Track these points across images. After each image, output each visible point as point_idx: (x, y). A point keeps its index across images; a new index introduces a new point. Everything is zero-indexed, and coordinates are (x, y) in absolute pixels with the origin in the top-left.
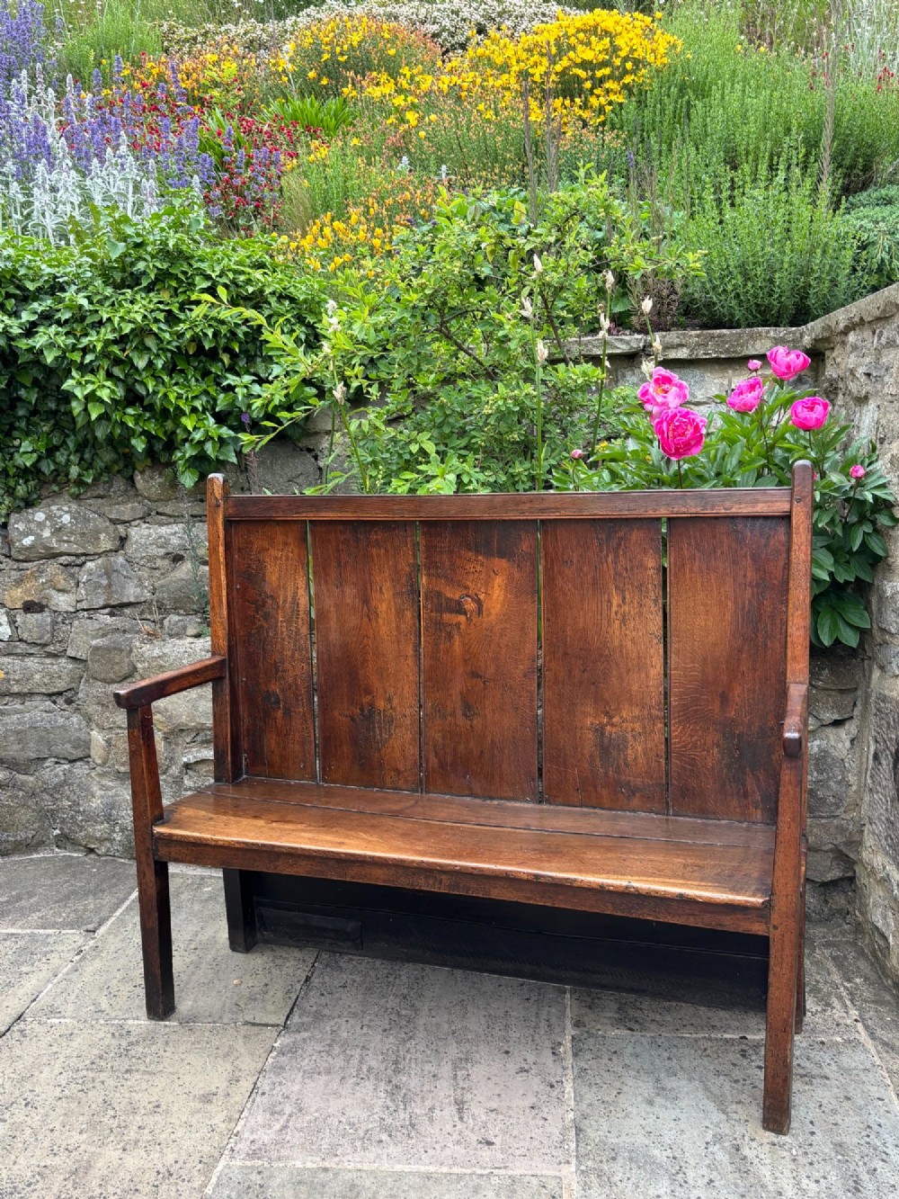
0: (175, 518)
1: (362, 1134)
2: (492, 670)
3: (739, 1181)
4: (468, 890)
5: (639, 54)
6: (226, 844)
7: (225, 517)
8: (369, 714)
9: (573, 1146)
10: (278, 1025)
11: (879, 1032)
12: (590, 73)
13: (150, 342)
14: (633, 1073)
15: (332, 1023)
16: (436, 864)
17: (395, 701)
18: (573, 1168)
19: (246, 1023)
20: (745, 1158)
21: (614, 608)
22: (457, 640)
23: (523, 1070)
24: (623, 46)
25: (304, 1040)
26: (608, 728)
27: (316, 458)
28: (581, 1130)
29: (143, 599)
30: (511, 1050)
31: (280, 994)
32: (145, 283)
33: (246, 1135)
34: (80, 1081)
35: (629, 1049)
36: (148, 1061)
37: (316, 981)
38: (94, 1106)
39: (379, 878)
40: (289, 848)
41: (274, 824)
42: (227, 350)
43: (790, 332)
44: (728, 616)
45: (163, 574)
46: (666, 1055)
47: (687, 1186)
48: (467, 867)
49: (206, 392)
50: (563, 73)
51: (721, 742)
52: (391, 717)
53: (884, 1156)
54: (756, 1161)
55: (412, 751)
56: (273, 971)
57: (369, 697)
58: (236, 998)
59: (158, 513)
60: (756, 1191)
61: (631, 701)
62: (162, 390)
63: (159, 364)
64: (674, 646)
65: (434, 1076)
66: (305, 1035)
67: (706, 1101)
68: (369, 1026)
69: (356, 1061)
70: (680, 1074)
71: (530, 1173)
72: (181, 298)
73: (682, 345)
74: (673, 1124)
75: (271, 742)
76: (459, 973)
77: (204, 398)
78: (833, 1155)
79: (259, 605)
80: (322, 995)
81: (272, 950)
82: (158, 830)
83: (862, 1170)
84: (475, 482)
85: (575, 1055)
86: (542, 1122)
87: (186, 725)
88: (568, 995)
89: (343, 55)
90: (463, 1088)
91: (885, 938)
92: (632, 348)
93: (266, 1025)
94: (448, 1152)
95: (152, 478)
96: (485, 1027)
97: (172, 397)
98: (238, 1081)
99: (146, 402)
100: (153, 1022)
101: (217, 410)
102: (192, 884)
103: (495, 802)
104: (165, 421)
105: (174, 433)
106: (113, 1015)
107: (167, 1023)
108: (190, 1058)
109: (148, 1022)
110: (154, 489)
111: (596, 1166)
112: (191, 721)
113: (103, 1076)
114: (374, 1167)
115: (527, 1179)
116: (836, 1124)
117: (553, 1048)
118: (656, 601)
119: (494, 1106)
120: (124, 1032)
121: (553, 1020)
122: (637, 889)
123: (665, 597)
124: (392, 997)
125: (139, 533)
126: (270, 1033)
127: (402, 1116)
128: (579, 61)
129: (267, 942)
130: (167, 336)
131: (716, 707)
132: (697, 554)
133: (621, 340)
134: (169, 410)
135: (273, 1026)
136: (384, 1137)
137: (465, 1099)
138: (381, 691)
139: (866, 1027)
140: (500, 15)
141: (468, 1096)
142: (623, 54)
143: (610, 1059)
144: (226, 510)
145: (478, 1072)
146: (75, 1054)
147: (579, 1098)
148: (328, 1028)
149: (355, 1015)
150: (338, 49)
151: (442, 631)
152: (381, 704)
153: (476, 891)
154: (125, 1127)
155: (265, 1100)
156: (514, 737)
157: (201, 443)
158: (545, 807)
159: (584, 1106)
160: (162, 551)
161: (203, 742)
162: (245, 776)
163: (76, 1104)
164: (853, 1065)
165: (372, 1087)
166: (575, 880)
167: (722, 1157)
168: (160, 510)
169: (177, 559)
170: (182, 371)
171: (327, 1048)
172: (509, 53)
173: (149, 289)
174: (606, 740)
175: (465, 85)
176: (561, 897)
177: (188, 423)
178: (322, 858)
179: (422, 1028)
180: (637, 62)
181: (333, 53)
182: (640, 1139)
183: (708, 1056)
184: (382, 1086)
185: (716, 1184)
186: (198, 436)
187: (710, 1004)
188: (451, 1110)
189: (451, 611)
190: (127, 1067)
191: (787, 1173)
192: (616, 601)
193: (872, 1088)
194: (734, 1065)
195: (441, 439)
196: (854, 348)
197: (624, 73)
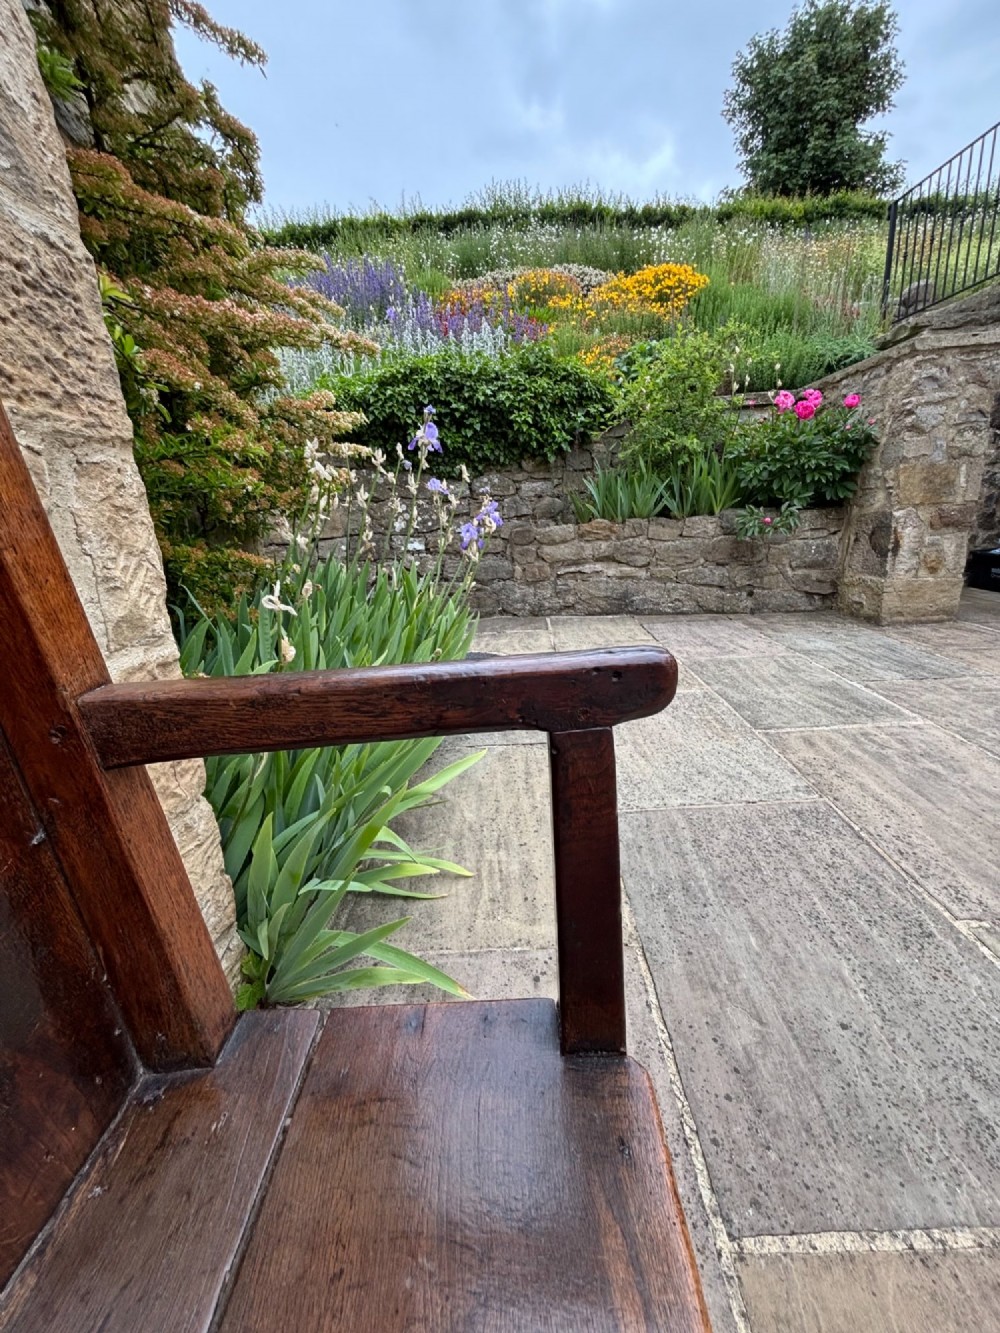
0: (539, 479)
5: (692, 283)
12: (671, 291)
13: (544, 398)
24: (684, 279)
29: (529, 513)
42: (571, 402)
45: (535, 503)
49: (562, 421)
50: (659, 292)
59: (531, 478)
62: (547, 420)
63: (548, 407)
89: (541, 288)
95: (530, 462)
97: (551, 422)
110: (530, 467)
112: (561, 557)
125: (526, 487)
128: (666, 286)
142: (685, 282)
150: (537, 287)
157: (560, 443)
160: (534, 494)
161: (566, 565)
168: (534, 476)
169: (540, 497)
170: (554, 411)
180: (691, 286)
186: (559, 440)
195: (675, 431)
196: (845, 386)
197: (687, 291)
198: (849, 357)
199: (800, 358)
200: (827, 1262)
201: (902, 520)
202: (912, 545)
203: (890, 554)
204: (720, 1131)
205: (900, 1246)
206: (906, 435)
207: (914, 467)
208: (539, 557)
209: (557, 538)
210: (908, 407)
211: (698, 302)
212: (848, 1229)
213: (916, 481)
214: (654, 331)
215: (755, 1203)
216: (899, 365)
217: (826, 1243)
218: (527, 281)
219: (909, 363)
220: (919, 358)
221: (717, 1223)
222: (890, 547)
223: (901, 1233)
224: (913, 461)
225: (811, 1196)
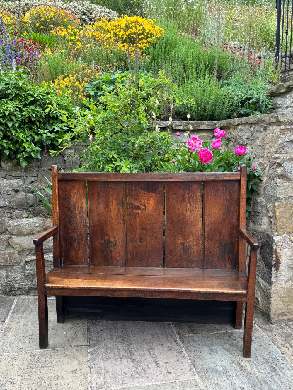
0: (16, 177)
1: (130, 376)
2: (149, 227)
3: (244, 373)
4: (156, 296)
5: (151, 32)
6: (73, 288)
7: (58, 179)
8: (107, 242)
9: (194, 370)
10: (86, 345)
11: (261, 326)
12: (137, 36)
13: (13, 118)
14: (202, 346)
15: (103, 342)
16: (146, 289)
17: (116, 238)
18: (198, 376)
19: (75, 346)
20: (242, 366)
21: (188, 208)
22: (138, 218)
23: (169, 350)
24: (147, 29)
25: (97, 349)
26: (186, 243)
27: (63, 157)
28: (195, 365)
29: (5, 205)
30: (163, 344)
31: (82, 335)
32: (10, 98)
33: (93, 382)
34: (27, 373)
35: (197, 339)
36: (47, 362)
37: (91, 329)
38: (36, 380)
39: (126, 294)
40: (96, 288)
41: (85, 280)
42: (38, 121)
43: (212, 123)
44: (222, 210)
45: (12, 196)
46: (208, 340)
47: (230, 376)
48: (157, 289)
49: (31, 135)
50: (128, 35)
51: (219, 246)
52: (115, 243)
53: (277, 360)
54: (246, 366)
55: (122, 253)
56: (75, 328)
57: (108, 237)
58: (67, 338)
59: (9, 175)
60: (249, 375)
61: (193, 235)
62: (17, 135)
63: (17, 125)
64: (206, 218)
65: (144, 355)
66: (96, 347)
67: (225, 351)
68: (116, 342)
69: (117, 353)
70: (214, 344)
71: (186, 379)
72: (23, 103)
73: (180, 125)
74: (219, 359)
75: (73, 253)
76: (136, 322)
77: (30, 137)
78: (264, 362)
79: (69, 208)
80: (96, 334)
81: (72, 321)
82: (47, 285)
83: (273, 365)
84: (132, 168)
85: (183, 343)
86: (182, 364)
87: (27, 248)
88: (172, 325)
89: (48, 19)
90: (154, 357)
91: (258, 299)
92: (166, 125)
93: (82, 346)
94: (159, 377)
95: (7, 163)
96: (152, 338)
97: (20, 136)
98: (82, 365)
99: (10, 138)
100: (43, 350)
101: (35, 141)
102: (32, 302)
103: (151, 268)
104: (16, 144)
105: (19, 148)
106: (27, 349)
107: (47, 349)
108: (62, 360)
109: (40, 350)
110: (8, 167)
111: (204, 375)
112: (29, 247)
113: (34, 370)
114: (139, 385)
115: (186, 381)
116: (261, 353)
117: (175, 342)
118: (200, 206)
119: (166, 361)
120: (34, 354)
121: (171, 333)
122: (209, 292)
123: (203, 204)
124: (118, 332)
125: (3, 182)
126: (84, 348)
127: (140, 369)
128: (133, 32)
129: (69, 319)
130: (20, 116)
131: (218, 235)
132: (213, 191)
133: (163, 123)
134: (19, 141)
135: (84, 346)
136: (137, 375)
137: (157, 361)
138: (112, 235)
139: (257, 325)
140: (90, 10)
141: (157, 360)
142: (147, 31)
143: (193, 343)
144: (58, 177)
145: (156, 352)
146: (20, 364)
147: (190, 356)
148: (103, 344)
149: (110, 339)
150: (47, 17)
151: (132, 215)
152: (112, 239)
153: (158, 296)
154: (51, 385)
155: (94, 370)
156: (156, 248)
157: (30, 152)
158: (166, 268)
159: (192, 358)
160: (11, 189)
161: (33, 254)
162: (63, 265)
163: (29, 380)
164: (259, 336)
165: (126, 361)
166: (191, 291)
167: (236, 366)
168: (10, 174)
169: (17, 191)
170: (23, 128)
171: (106, 351)
172: (109, 26)
173: (12, 100)
174: (185, 247)
175: (97, 36)
176: (185, 296)
177: (26, 145)
178: (106, 290)
179: (133, 341)
180: (151, 34)
181: (45, 18)
182: (213, 365)
183: (220, 338)
184: (130, 360)
185: (238, 374)
186: (29, 150)
187: (214, 324)
188: (154, 365)
189: (136, 209)
190: (41, 366)
191: (255, 368)
192: (188, 205)
193: (266, 342)
194: (228, 340)
195: (118, 153)
196: (241, 130)
197: (148, 37)
198: (251, 98)
199: (217, 99)
201: (280, 243)
202: (289, 261)
203: (273, 269)
206: (278, 181)
207: (285, 205)
208: (9, 245)
209: (24, 231)
210: (278, 161)
211: (154, 46)
213: (287, 215)
214: (123, 63)
216: (270, 128)
218: (38, 14)
219: (276, 129)
220: (282, 127)
222: (273, 263)
224: (284, 201)
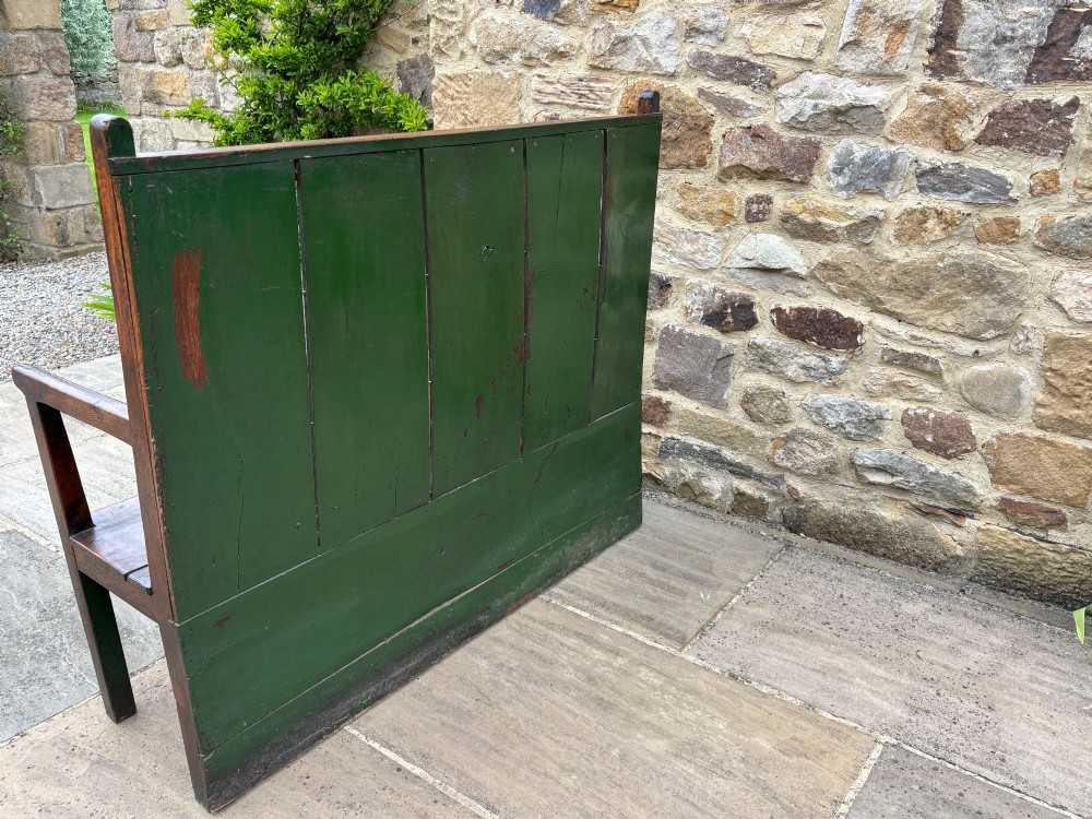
200: (858, 768)
204: (941, 776)
205: (846, 799)
212: (865, 786)
215: (896, 761)
217: (864, 774)
221: (896, 742)
223: (851, 803)
225: (887, 785)
